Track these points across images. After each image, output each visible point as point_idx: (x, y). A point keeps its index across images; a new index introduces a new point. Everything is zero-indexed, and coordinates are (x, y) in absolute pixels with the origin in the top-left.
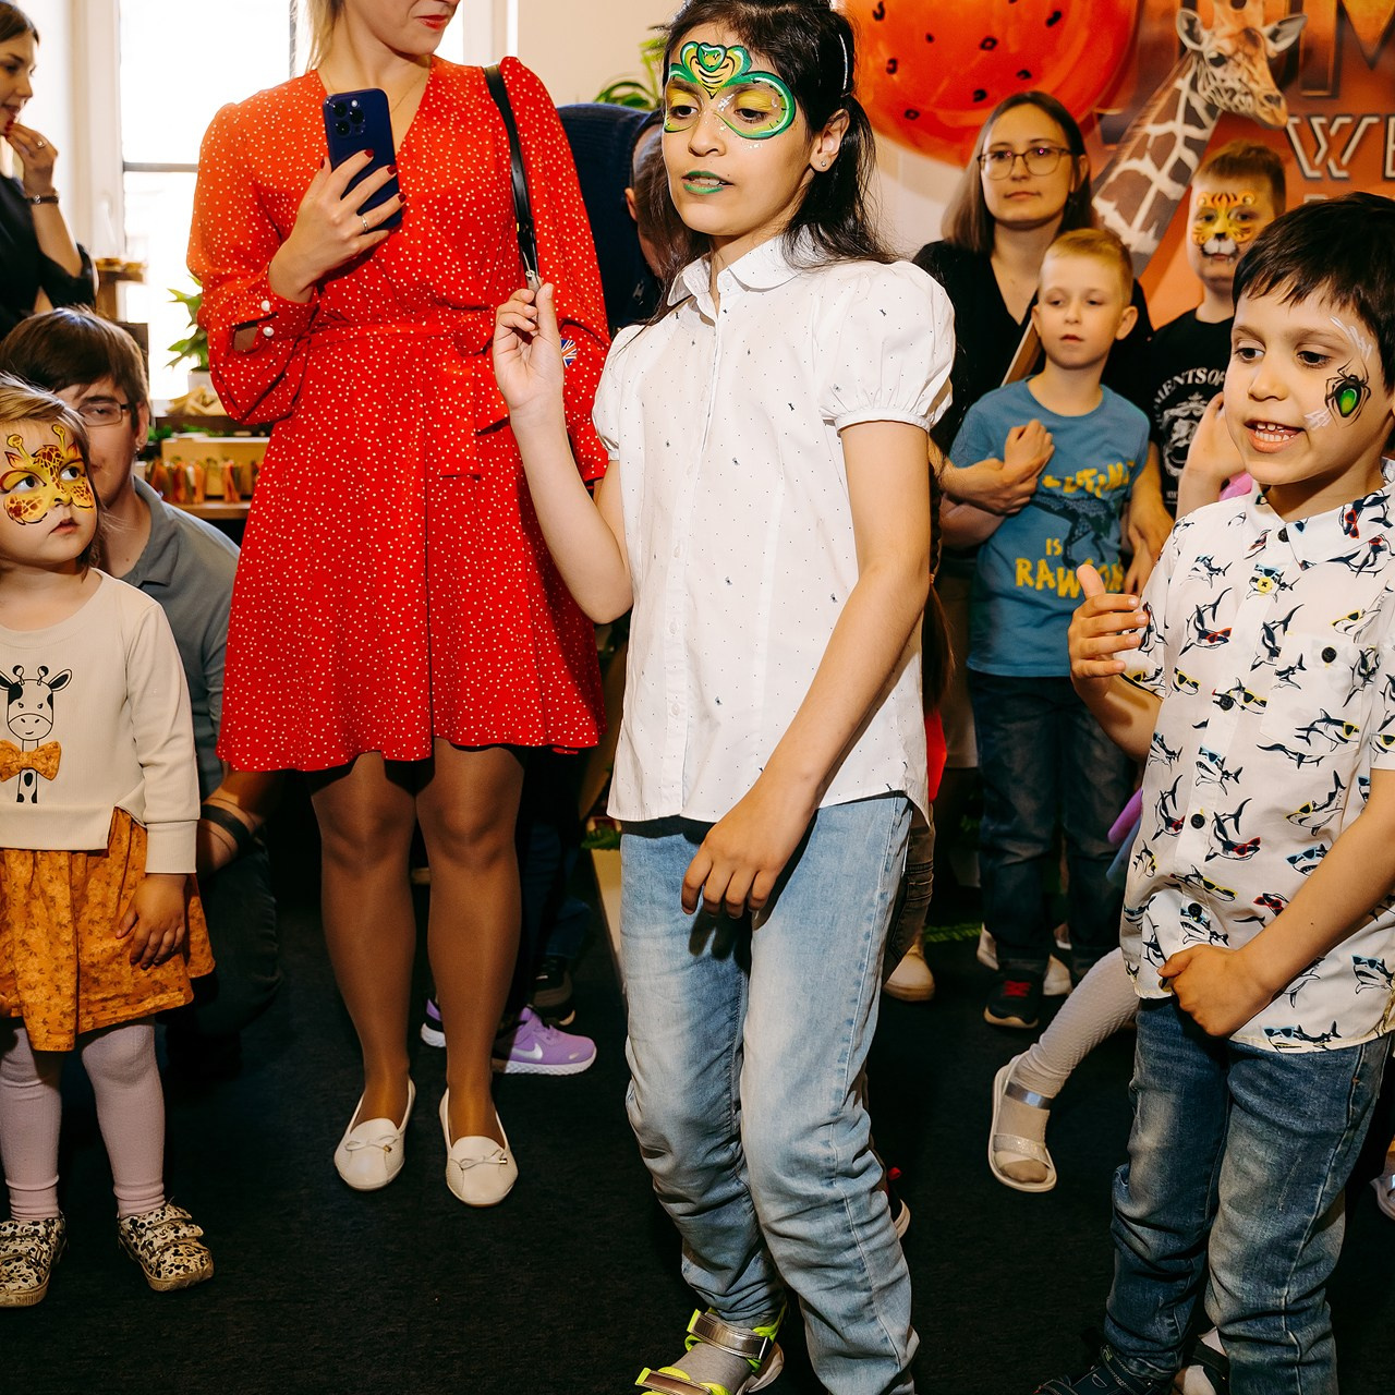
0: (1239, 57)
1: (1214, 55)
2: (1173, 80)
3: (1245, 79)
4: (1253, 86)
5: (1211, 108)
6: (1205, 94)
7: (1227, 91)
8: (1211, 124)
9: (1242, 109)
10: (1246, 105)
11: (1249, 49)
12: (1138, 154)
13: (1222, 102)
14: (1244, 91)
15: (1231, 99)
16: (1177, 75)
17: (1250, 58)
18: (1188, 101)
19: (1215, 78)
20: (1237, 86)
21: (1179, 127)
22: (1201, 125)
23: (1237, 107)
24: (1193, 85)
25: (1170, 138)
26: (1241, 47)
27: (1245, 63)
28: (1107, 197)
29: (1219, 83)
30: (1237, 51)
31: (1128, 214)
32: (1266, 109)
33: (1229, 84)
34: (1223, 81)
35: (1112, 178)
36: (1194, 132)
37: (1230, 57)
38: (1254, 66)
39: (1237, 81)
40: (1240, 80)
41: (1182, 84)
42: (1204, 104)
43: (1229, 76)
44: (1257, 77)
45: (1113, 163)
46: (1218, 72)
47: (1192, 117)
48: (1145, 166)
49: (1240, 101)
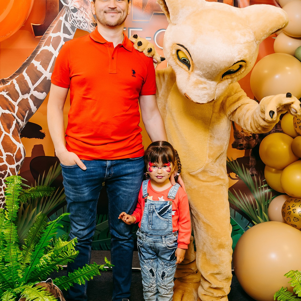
0: (82, 9)
1: (73, 8)
2: (59, 17)
3: (84, 17)
4: (87, 19)
5: (73, 27)
6: (70, 22)
7: (78, 21)
8: (73, 33)
9: (84, 28)
10: (85, 26)
11: (85, 6)
12: (47, 44)
13: (77, 25)
14: (84, 21)
15: (79, 24)
16: (60, 15)
17: (86, 10)
18: (64, 24)
19: (74, 17)
20: (82, 20)
21: (61, 34)
22: (70, 34)
23: (82, 27)
24: (66, 19)
25: (59, 38)
26: (82, 5)
27: (84, 11)
28: (37, 60)
29: (75, 18)
30: (81, 7)
31: (45, 66)
32: (92, 28)
33: (78, 19)
34: (76, 18)
35: (39, 53)
36: (67, 36)
37: (78, 9)
38: (87, 12)
39: (81, 18)
40: (82, 17)
41: (62, 18)
42: (70, 26)
43: (78, 16)
44: (88, 16)
45: (39, 47)
46: (75, 15)
47: (66, 31)
48: (50, 48)
49: (83, 25)
